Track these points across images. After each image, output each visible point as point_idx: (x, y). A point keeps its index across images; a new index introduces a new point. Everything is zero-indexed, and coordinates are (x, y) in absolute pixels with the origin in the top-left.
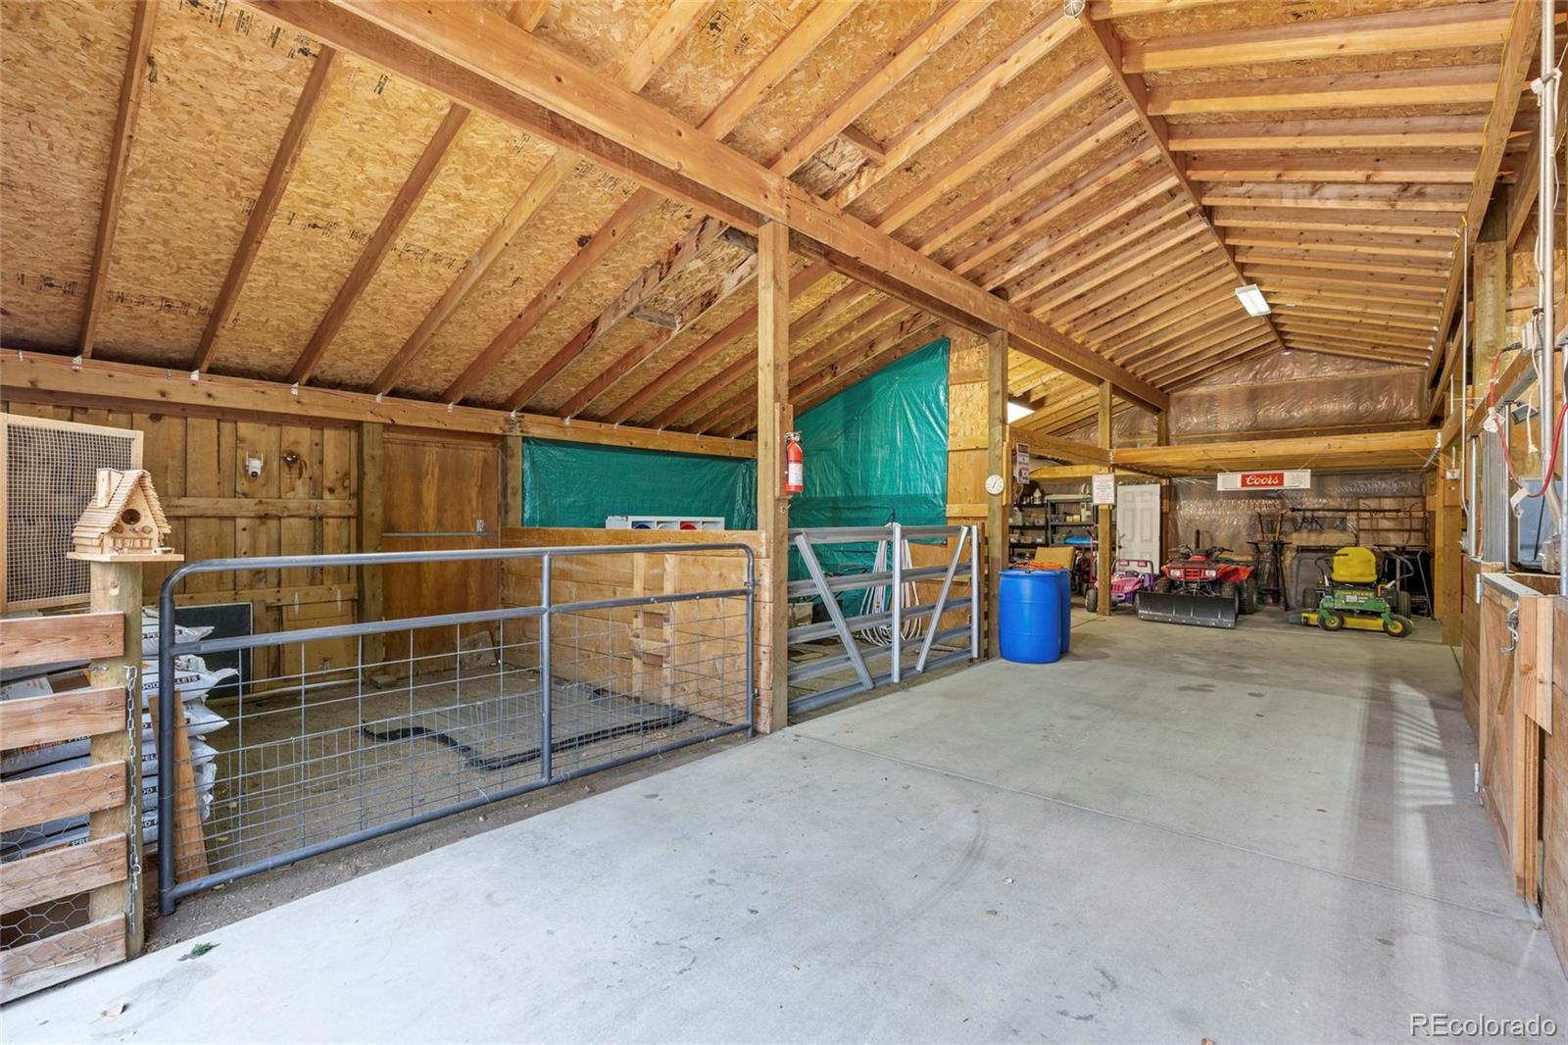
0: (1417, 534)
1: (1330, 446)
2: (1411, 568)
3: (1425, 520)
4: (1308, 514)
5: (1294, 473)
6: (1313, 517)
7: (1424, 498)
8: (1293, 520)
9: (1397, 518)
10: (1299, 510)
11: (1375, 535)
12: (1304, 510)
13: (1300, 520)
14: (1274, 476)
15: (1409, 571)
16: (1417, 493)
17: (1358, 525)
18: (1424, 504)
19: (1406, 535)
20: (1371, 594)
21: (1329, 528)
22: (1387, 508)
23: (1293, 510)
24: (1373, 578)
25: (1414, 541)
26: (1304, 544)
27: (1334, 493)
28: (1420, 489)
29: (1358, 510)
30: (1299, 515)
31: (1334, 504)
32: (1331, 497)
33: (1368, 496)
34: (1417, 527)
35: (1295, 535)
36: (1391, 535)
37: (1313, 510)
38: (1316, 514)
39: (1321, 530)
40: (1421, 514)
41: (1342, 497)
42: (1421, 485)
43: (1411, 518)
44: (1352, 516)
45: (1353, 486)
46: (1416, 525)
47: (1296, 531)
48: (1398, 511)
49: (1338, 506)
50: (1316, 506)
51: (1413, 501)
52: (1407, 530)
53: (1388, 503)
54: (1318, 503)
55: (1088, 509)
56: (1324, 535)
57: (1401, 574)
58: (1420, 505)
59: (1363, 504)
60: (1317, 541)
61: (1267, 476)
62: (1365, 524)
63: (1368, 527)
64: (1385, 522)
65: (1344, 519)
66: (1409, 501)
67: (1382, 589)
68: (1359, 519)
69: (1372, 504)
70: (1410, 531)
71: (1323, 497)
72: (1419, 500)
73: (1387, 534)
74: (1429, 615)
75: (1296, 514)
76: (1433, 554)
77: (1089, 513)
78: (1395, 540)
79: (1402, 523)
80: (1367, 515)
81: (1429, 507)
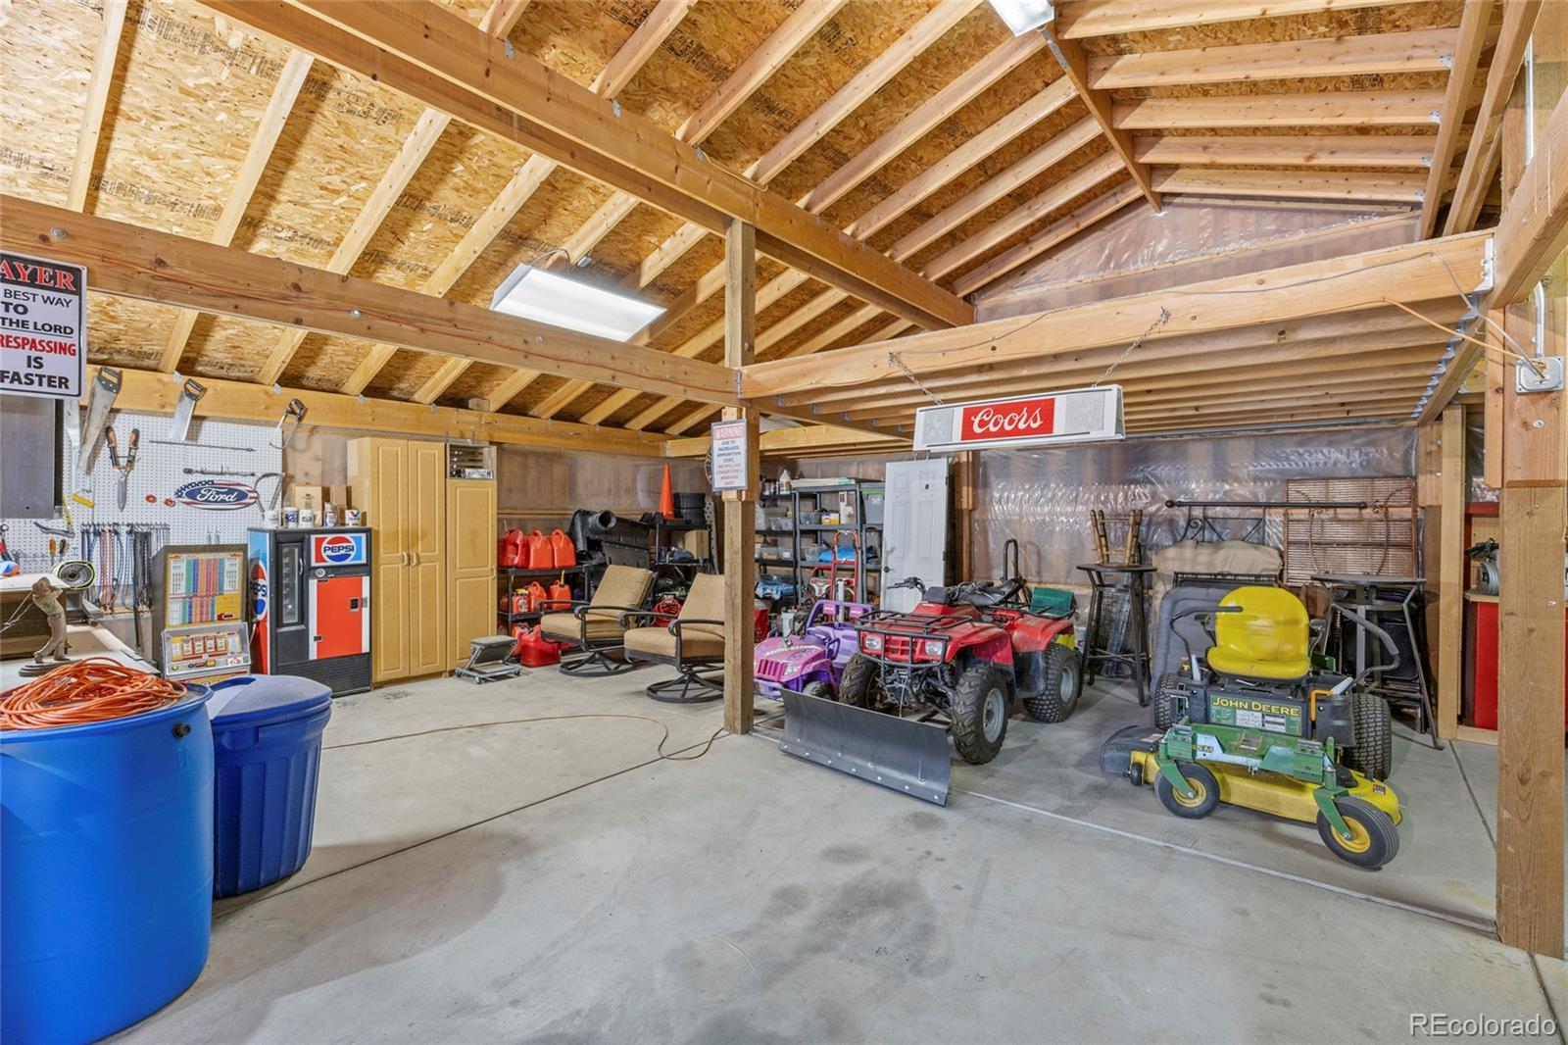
0: (1400, 553)
1: (1166, 314)
2: (1394, 650)
3: (1416, 524)
4: (1197, 512)
5: (1079, 397)
6: (1205, 518)
7: (1415, 478)
8: (1171, 522)
9: (1360, 520)
10: (1181, 504)
11: (1319, 553)
12: (1191, 505)
13: (1182, 523)
14: (1032, 406)
15: (1386, 658)
16: (1399, 470)
17: (1287, 533)
18: (1414, 491)
19: (1378, 554)
20: (1294, 712)
21: (1233, 539)
22: (1339, 499)
23: (1171, 504)
24: (1300, 669)
25: (1396, 570)
26: (1188, 569)
27: (1243, 473)
28: (1406, 462)
29: (1287, 505)
30: (1181, 514)
31: (1242, 491)
32: (1237, 479)
33: (1305, 477)
34: (1400, 539)
35: (1171, 552)
36: (1350, 554)
37: (1205, 505)
38: (1211, 512)
39: (1217, 544)
40: (1407, 513)
41: (1256, 479)
42: (1407, 454)
43: (1387, 520)
44: (1276, 516)
45: (1277, 458)
46: (1399, 534)
47: (1176, 542)
48: (1362, 506)
49: (1250, 498)
50: (1210, 498)
51: (1391, 485)
52: (1380, 545)
53: (1342, 491)
54: (1215, 492)
55: (849, 504)
56: (1222, 553)
57: (1369, 663)
58: (1406, 493)
59: (1297, 492)
60: (1211, 564)
61: (1017, 408)
62: (1300, 533)
63: (1305, 538)
64: (1337, 527)
65: (1260, 522)
66: (1383, 487)
67: (1320, 700)
68: (1288, 521)
69: (1314, 492)
70: (1385, 546)
71: (1225, 481)
72: (1403, 484)
73: (1341, 551)
74: (1426, 726)
75: (1176, 511)
76: (1436, 597)
77: (850, 510)
78: (1356, 567)
79: (1370, 531)
80: (1302, 514)
81: (1425, 498)
